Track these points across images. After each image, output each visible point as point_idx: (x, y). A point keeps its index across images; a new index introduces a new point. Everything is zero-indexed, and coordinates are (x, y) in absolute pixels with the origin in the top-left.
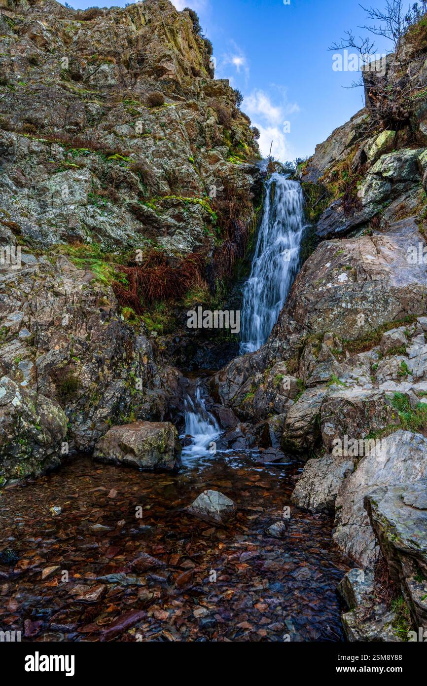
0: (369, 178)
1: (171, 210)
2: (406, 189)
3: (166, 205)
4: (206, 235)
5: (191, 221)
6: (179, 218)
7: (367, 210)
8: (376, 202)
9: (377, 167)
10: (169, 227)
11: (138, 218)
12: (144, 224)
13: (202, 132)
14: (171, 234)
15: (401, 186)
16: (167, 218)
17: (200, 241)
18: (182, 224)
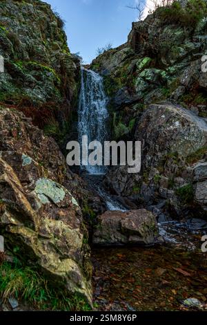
0: (139, 79)
1: (33, 72)
2: (154, 88)
3: (30, 68)
4: (54, 92)
5: (46, 81)
6: (39, 78)
7: (139, 94)
8: (143, 92)
9: (143, 74)
10: (31, 82)
11: (8, 72)
12: (13, 77)
13: (48, 28)
14: (32, 88)
15: (152, 86)
16: (30, 76)
17: (51, 95)
18: (40, 83)
